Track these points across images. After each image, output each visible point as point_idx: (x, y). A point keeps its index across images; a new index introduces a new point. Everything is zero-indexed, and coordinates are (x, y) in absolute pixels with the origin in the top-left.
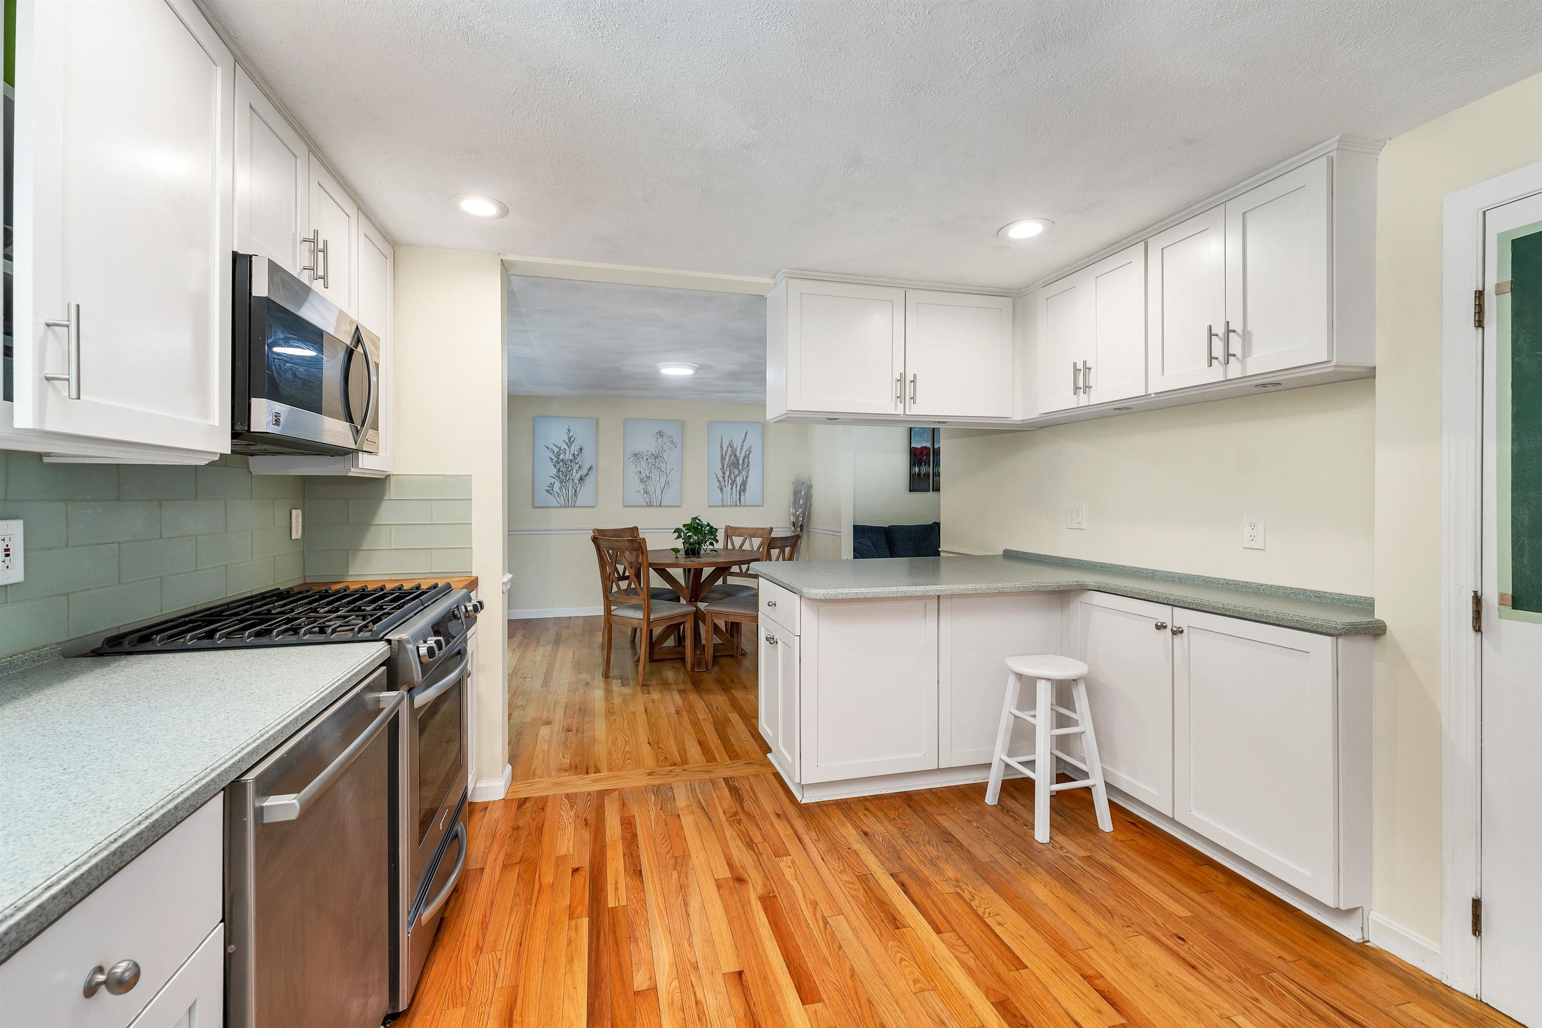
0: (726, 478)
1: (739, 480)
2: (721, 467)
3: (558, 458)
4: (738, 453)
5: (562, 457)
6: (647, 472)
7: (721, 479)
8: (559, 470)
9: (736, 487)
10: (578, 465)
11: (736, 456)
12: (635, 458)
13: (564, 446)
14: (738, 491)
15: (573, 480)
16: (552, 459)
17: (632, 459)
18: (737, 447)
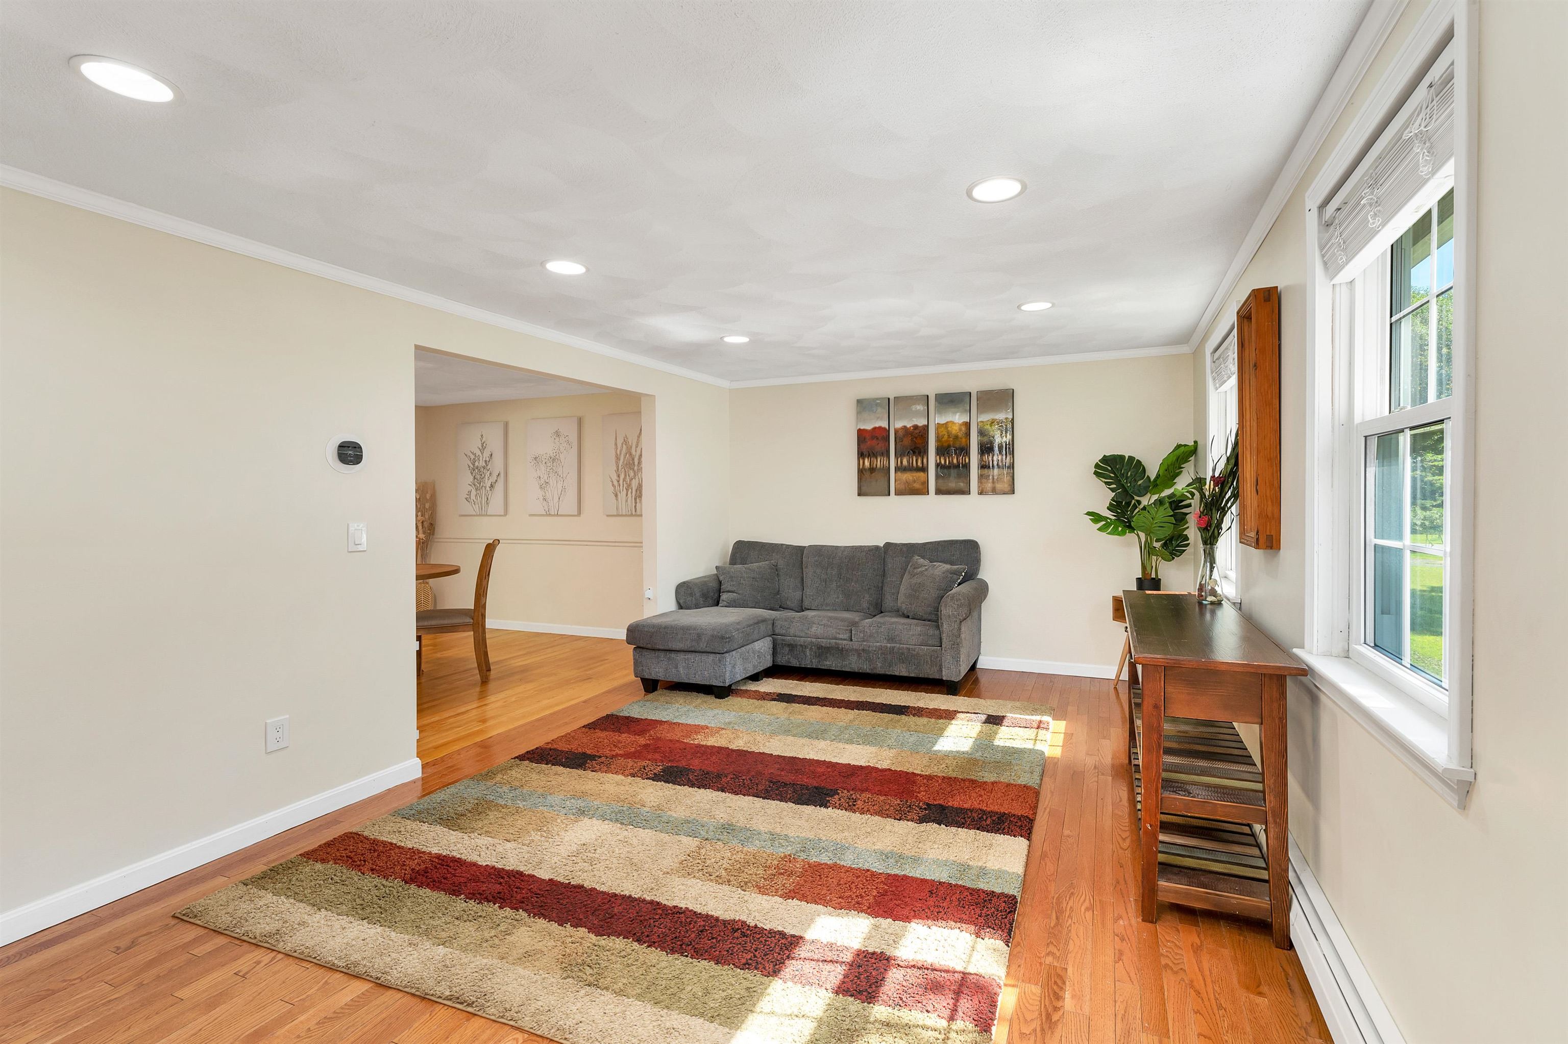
0: (621, 482)
1: (635, 484)
2: (615, 468)
3: (474, 465)
4: (634, 453)
5: (477, 464)
6: (546, 478)
7: (616, 483)
8: (475, 478)
9: (632, 493)
10: (489, 472)
11: (631, 454)
12: (535, 461)
13: (478, 453)
14: (633, 498)
15: (485, 487)
16: (469, 467)
17: (532, 463)
18: (632, 444)
